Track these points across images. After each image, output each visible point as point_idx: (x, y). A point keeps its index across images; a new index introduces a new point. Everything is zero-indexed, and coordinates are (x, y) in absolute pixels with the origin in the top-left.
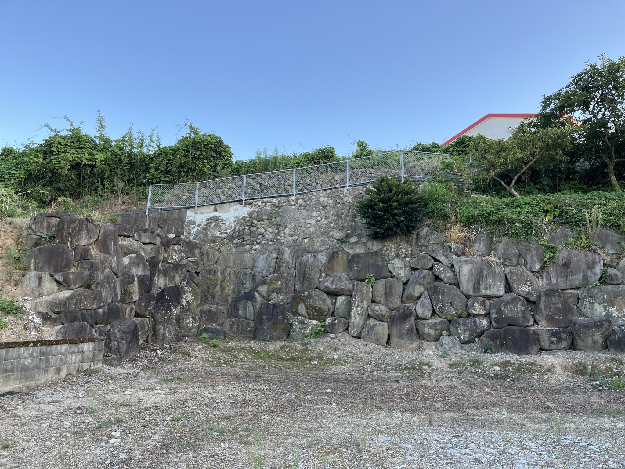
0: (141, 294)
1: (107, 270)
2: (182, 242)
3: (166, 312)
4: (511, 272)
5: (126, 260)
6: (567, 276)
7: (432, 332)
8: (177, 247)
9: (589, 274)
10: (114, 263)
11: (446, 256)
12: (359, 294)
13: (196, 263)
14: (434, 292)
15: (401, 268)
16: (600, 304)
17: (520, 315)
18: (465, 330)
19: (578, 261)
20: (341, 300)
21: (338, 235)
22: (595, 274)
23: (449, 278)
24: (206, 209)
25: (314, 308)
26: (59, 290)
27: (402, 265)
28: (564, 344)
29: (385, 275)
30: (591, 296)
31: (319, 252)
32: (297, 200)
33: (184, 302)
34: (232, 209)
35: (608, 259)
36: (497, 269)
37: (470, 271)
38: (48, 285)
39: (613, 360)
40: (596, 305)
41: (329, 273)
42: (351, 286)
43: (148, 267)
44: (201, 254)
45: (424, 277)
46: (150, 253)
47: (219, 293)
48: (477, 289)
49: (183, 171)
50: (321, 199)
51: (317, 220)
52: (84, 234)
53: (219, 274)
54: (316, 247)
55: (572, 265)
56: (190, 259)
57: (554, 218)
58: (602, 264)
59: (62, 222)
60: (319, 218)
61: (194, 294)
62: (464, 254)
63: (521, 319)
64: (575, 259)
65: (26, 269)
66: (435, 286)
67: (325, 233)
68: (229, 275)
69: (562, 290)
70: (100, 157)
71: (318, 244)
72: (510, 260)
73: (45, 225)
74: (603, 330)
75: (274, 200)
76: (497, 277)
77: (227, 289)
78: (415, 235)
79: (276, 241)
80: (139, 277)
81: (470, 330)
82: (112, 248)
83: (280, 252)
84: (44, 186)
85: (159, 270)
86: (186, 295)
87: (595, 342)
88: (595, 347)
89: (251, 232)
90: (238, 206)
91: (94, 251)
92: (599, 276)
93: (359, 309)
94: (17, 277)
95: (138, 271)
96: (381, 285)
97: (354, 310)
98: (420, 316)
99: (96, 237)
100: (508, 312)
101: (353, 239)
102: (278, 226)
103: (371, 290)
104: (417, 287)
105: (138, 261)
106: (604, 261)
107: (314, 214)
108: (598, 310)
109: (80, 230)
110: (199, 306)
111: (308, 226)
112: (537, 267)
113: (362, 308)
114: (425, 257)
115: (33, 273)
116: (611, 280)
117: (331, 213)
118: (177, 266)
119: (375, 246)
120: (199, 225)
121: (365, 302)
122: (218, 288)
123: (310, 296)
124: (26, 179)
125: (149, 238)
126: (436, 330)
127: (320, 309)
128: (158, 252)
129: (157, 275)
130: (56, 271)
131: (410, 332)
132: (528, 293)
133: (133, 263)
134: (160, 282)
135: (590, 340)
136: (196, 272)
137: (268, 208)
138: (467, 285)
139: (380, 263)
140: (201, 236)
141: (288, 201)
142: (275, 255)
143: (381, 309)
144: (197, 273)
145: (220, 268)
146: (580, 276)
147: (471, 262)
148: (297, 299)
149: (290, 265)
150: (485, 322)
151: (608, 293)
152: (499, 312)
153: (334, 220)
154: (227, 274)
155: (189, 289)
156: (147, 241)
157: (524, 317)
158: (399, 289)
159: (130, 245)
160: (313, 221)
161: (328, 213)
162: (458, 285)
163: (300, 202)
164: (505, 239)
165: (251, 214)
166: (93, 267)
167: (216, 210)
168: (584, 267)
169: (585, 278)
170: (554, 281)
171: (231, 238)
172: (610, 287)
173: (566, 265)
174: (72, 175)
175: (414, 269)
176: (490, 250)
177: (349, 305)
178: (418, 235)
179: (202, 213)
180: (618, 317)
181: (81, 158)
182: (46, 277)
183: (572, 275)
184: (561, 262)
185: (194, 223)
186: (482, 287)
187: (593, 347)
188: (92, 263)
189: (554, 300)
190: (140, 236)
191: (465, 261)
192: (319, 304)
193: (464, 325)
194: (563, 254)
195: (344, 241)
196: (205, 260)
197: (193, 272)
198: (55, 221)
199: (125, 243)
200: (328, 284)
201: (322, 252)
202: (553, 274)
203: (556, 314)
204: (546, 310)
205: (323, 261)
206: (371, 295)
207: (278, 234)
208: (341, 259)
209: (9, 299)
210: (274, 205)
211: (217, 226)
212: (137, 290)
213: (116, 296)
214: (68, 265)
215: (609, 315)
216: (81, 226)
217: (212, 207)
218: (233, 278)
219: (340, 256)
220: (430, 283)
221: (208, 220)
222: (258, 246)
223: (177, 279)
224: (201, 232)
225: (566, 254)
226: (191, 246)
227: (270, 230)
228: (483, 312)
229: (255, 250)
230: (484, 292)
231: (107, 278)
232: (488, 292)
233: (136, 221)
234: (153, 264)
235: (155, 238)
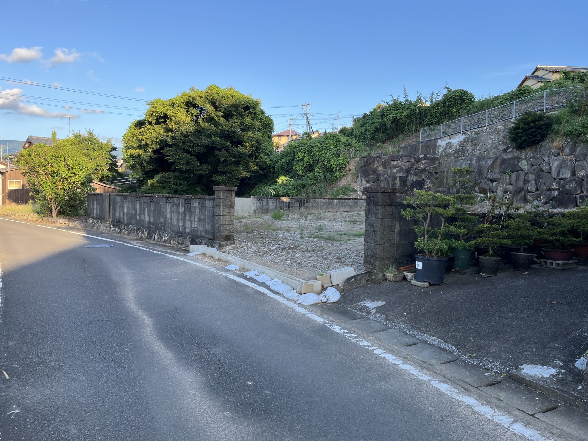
0: (400, 184)
1: (386, 175)
2: (427, 158)
3: (412, 191)
4: (578, 165)
5: (395, 171)
7: (531, 199)
8: (423, 162)
10: (389, 172)
11: (549, 157)
12: (501, 180)
13: (435, 168)
14: (538, 178)
15: (526, 165)
17: (574, 188)
18: (544, 197)
20: (495, 183)
21: (502, 148)
23: (547, 170)
24: (446, 138)
25: (482, 188)
26: (367, 184)
27: (526, 164)
29: (518, 170)
31: (490, 158)
32: (487, 129)
33: (426, 187)
34: (457, 137)
36: (569, 163)
37: (557, 166)
38: (364, 182)
41: (492, 170)
42: (499, 177)
43: (406, 172)
44: (439, 163)
45: (534, 170)
46: (409, 166)
47: (445, 182)
48: (558, 175)
49: (443, 115)
50: (499, 127)
51: (493, 141)
52: (376, 162)
53: (446, 173)
54: (489, 156)
56: (431, 166)
59: (367, 159)
60: (494, 139)
61: (433, 183)
62: (559, 155)
63: (574, 190)
65: (358, 177)
66: (539, 174)
67: (496, 148)
68: (450, 173)
71: (491, 154)
72: (579, 157)
73: (363, 161)
75: (476, 130)
76: (568, 168)
77: (449, 180)
78: (539, 146)
79: (472, 154)
80: (399, 177)
81: (547, 197)
82: (388, 166)
83: (471, 160)
85: (411, 174)
86: (427, 183)
89: (463, 150)
90: (460, 135)
91: (381, 169)
93: (501, 188)
94: (355, 180)
95: (401, 175)
96: (514, 175)
97: (499, 189)
98: (530, 191)
99: (381, 163)
100: (567, 187)
101: (509, 150)
102: (476, 145)
103: (508, 178)
104: (530, 175)
105: (401, 170)
107: (492, 137)
109: (374, 161)
110: (436, 188)
111: (488, 144)
113: (503, 187)
114: (538, 158)
115: (359, 178)
117: (502, 135)
118: (423, 171)
119: (517, 154)
120: (443, 147)
121: (504, 184)
122: (445, 180)
123: (481, 182)
125: (407, 159)
126: (534, 197)
127: (484, 188)
128: (413, 165)
129: (409, 175)
130: (366, 177)
131: (521, 198)
132: (583, 176)
133: (397, 172)
134: (412, 178)
136: (435, 173)
137: (473, 135)
138: (554, 174)
139: (516, 163)
140: (443, 153)
141: (483, 130)
142: (469, 162)
143: (510, 187)
145: (446, 170)
147: (559, 160)
148: (476, 184)
149: (475, 167)
150: (556, 193)
152: (563, 186)
153: (502, 139)
155: (429, 181)
156: (406, 161)
157: (575, 190)
158: (522, 176)
159: (397, 164)
160: (491, 141)
161: (500, 135)
162: (551, 173)
164: (582, 144)
165: (464, 139)
166: (378, 175)
167: (450, 139)
171: (455, 153)
175: (533, 165)
176: (572, 152)
177: (497, 186)
178: (541, 145)
179: (444, 141)
182: (363, 180)
185: (441, 146)
186: (561, 173)
190: (402, 159)
191: (556, 159)
192: (485, 186)
193: (544, 194)
195: (505, 151)
196: (441, 166)
197: (433, 172)
199: (395, 163)
200: (489, 176)
201: (492, 158)
205: (490, 164)
206: (508, 180)
207: (473, 150)
209: (353, 187)
210: (476, 133)
211: (450, 147)
212: (398, 182)
213: (389, 185)
214: (369, 175)
217: (448, 137)
218: (452, 175)
219: (498, 160)
221: (447, 144)
222: (463, 158)
223: (423, 177)
224: (443, 151)
226: (433, 160)
227: (471, 148)
228: (557, 188)
230: (561, 177)
231: (385, 178)
232: (563, 177)
234: (408, 171)
235: (410, 159)
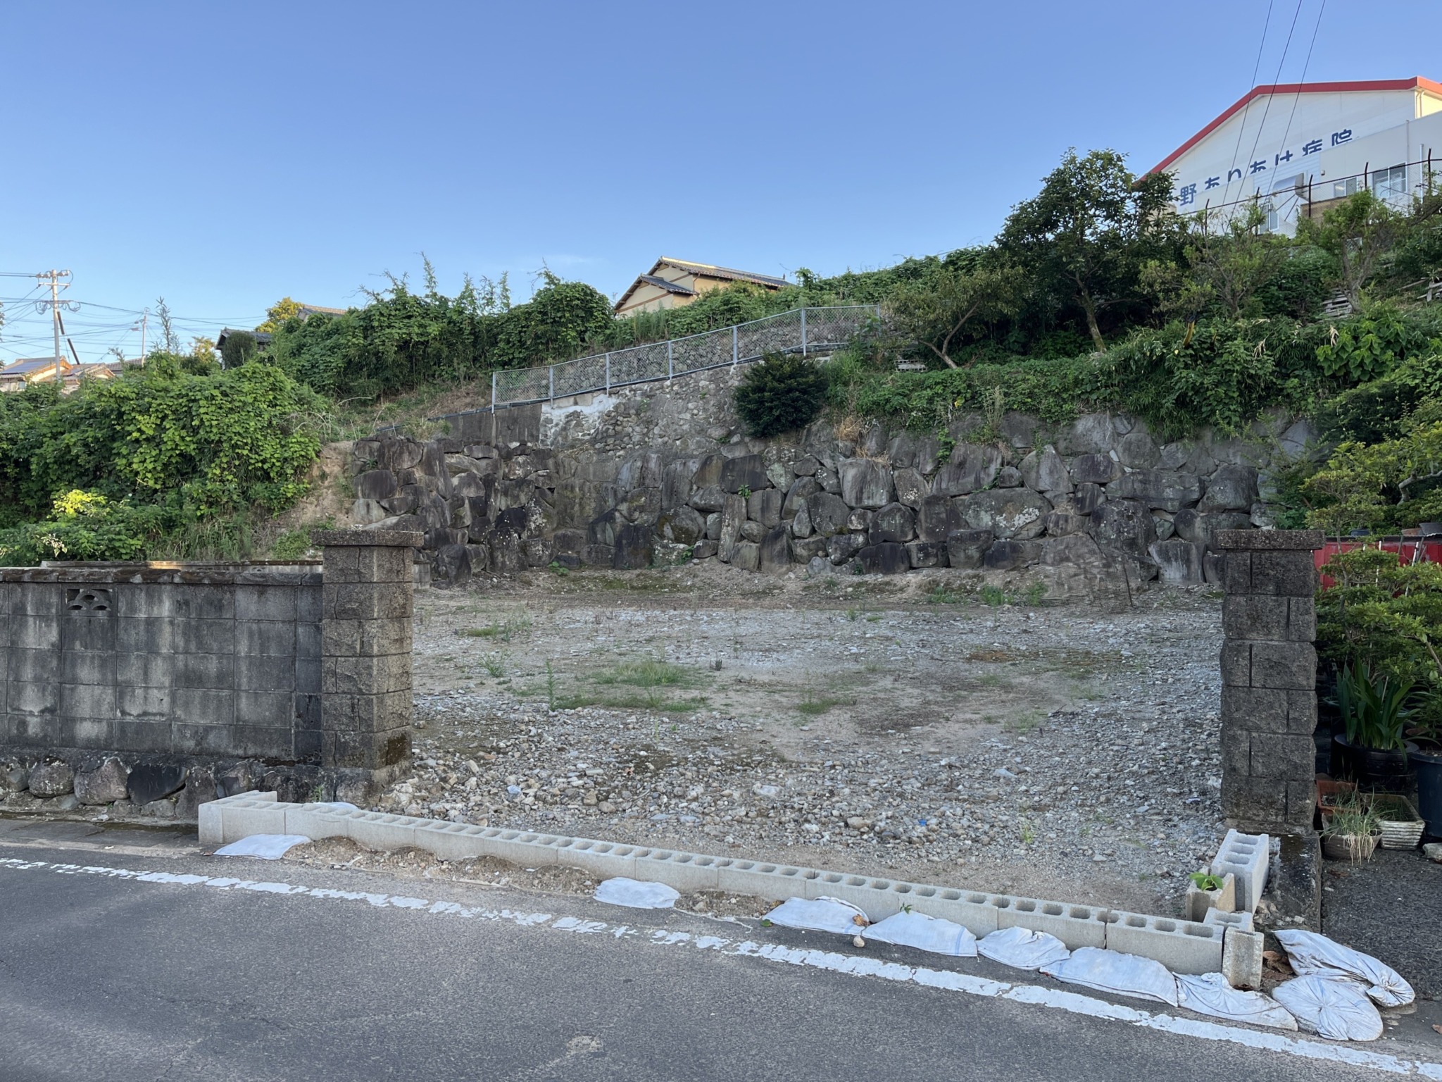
0: (474, 518)
1: (434, 493)
2: (528, 451)
3: (504, 537)
4: (899, 476)
5: (455, 481)
6: (958, 479)
7: (805, 553)
8: (521, 459)
9: (982, 475)
10: (441, 483)
11: (832, 458)
12: (729, 510)
13: (549, 477)
14: (814, 504)
15: (781, 476)
16: (986, 512)
17: (898, 529)
18: (836, 549)
19: (974, 459)
20: (711, 518)
21: (717, 433)
22: (989, 475)
23: (831, 486)
24: (564, 402)
25: (681, 529)
26: (387, 517)
27: (782, 472)
28: (932, 561)
29: (763, 485)
30: (976, 503)
31: (692, 457)
32: (673, 385)
33: (533, 526)
34: (596, 400)
35: (1009, 455)
36: (882, 473)
37: (854, 477)
38: (376, 512)
39: (975, 576)
40: (983, 513)
41: (700, 484)
42: (721, 501)
43: (483, 487)
44: (557, 464)
45: (804, 487)
46: (486, 469)
47: (578, 514)
48: (859, 499)
49: (542, 343)
50: (702, 383)
51: (693, 415)
52: (406, 457)
53: (577, 490)
54: (689, 451)
55: (967, 465)
56: (540, 472)
57: (966, 401)
58: (999, 461)
59: (382, 447)
60: (695, 412)
61: (547, 515)
62: (853, 453)
63: (899, 534)
64: (972, 456)
65: (355, 496)
66: (815, 497)
67: (702, 432)
68: (589, 491)
69: (952, 497)
70: (434, 329)
71: (693, 447)
72: (901, 460)
73: (367, 450)
74: (980, 543)
75: (646, 387)
76: (881, 483)
77: (587, 508)
78: (805, 431)
79: (643, 444)
80: (470, 499)
81: (842, 549)
82: (437, 469)
83: (645, 459)
84: (369, 376)
85: (496, 490)
86: (535, 517)
87: (969, 557)
88: (969, 563)
89: (617, 433)
90: (602, 397)
91: (418, 474)
92: (992, 478)
93: (729, 528)
94: (347, 505)
95: (470, 492)
96: (757, 498)
97: (724, 530)
98: (797, 534)
99: (419, 458)
100: (885, 525)
101: (735, 439)
102: (649, 423)
103: (744, 505)
104: (795, 498)
105: (470, 480)
106: (1003, 458)
107: (690, 405)
108: (985, 520)
109: (401, 453)
110: (554, 530)
111: (682, 422)
112: (929, 468)
113: (733, 527)
114: (809, 460)
115: (362, 501)
116: (1002, 482)
117: (712, 403)
118: (521, 483)
119: (756, 448)
120: (557, 425)
121: (737, 520)
122: (577, 508)
123: (676, 514)
124: (345, 369)
125: (483, 451)
126: (810, 550)
127: (687, 529)
128: (496, 468)
129: (493, 495)
130: (382, 497)
131: (780, 554)
132: (915, 502)
133: (463, 483)
134: (500, 503)
135: (962, 555)
136: (549, 489)
137: (638, 398)
138: (849, 495)
139: (758, 470)
140: (560, 438)
141: (662, 387)
142: (639, 464)
143: (752, 527)
144: (551, 490)
145: (577, 482)
146: (971, 479)
147: (857, 465)
148: (663, 519)
149: (656, 476)
150: (861, 539)
151: (997, 500)
152: (876, 525)
153: (714, 413)
154: (586, 490)
155: (538, 510)
156: (480, 456)
157: (902, 531)
158: (776, 501)
159: (459, 463)
160: (688, 416)
161: (708, 402)
162: (841, 495)
163: (675, 388)
164: (903, 433)
165: (616, 407)
166: (417, 492)
167: (576, 403)
168: (979, 466)
169: (978, 481)
170: (944, 486)
171: (594, 441)
172: (1001, 491)
173: (961, 465)
174: (401, 358)
175: (798, 476)
176: (883, 448)
177: (720, 522)
178: (809, 430)
179: (560, 407)
180: (1006, 527)
181: (409, 334)
182: (374, 504)
183: (964, 477)
184: (956, 461)
185: (551, 421)
186: (865, 495)
187: (966, 563)
188: (416, 488)
189: (938, 509)
190: (471, 450)
191: (851, 464)
192: (687, 524)
193: (836, 542)
194: (960, 450)
195: (724, 440)
196: (561, 473)
197: (545, 488)
198: (376, 445)
199: (453, 461)
200: (696, 499)
201: (696, 457)
202: (945, 477)
203: (937, 527)
204: (926, 521)
205: (695, 470)
206: (744, 510)
207: (646, 435)
208: (716, 464)
209: (343, 527)
210: (644, 394)
211: (579, 424)
212: (469, 513)
213: (445, 520)
214: (392, 491)
215: (996, 525)
216: (402, 448)
217: (572, 399)
218: (594, 495)
219: (714, 462)
220: (812, 493)
221: (567, 417)
222: (622, 453)
223: (523, 499)
224: (560, 434)
225: (963, 450)
226: (542, 456)
227: (638, 429)
228: (860, 527)
229: (619, 457)
230: (866, 502)
231: (434, 502)
232: (871, 503)
233: (480, 422)
234: (488, 482)
235: (490, 451)
